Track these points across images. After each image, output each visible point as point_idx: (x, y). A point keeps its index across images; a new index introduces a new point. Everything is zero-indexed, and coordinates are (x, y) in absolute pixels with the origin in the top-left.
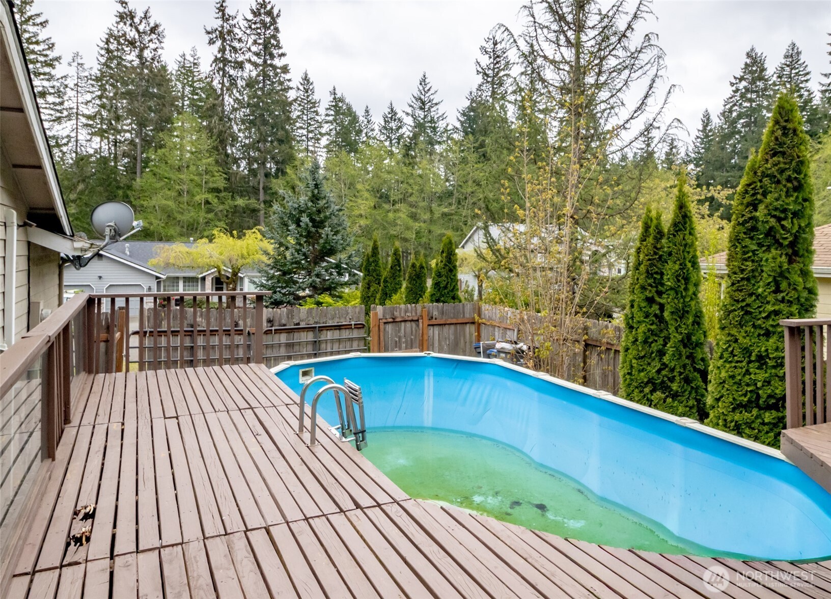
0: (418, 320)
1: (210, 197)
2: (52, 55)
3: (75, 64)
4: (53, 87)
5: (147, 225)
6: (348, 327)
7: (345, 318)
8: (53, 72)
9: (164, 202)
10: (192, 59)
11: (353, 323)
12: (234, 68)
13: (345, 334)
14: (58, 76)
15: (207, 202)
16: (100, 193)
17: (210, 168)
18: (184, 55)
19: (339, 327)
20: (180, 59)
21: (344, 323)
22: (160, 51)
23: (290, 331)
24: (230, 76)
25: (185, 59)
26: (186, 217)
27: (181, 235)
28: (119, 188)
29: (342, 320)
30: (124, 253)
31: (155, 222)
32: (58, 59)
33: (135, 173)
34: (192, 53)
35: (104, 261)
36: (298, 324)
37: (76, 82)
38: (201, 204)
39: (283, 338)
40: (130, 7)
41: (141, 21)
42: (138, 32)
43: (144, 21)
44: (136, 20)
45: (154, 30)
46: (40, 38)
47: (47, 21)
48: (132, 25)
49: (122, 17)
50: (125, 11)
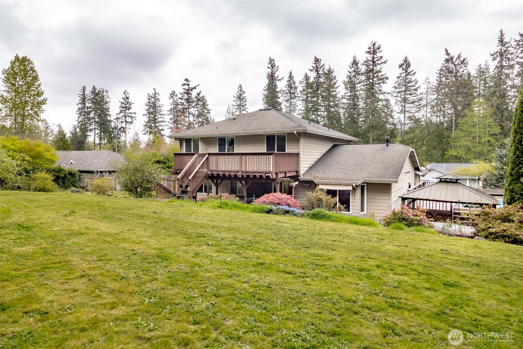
1: (490, 139)
2: (417, 85)
3: (426, 82)
5: (457, 154)
9: (466, 143)
10: (485, 67)
12: (508, 69)
15: (489, 141)
16: (436, 141)
17: (491, 124)
18: (480, 65)
20: (477, 68)
24: (505, 74)
25: (480, 67)
26: (477, 149)
27: (475, 158)
28: (444, 138)
30: (443, 168)
31: (461, 152)
33: (452, 130)
34: (485, 63)
35: (435, 171)
37: (426, 91)
38: (485, 142)
40: (451, 55)
41: (456, 60)
42: (455, 65)
43: (458, 59)
44: (454, 60)
45: (462, 62)
46: (413, 80)
47: (415, 73)
48: (451, 63)
49: (447, 61)
50: (449, 57)
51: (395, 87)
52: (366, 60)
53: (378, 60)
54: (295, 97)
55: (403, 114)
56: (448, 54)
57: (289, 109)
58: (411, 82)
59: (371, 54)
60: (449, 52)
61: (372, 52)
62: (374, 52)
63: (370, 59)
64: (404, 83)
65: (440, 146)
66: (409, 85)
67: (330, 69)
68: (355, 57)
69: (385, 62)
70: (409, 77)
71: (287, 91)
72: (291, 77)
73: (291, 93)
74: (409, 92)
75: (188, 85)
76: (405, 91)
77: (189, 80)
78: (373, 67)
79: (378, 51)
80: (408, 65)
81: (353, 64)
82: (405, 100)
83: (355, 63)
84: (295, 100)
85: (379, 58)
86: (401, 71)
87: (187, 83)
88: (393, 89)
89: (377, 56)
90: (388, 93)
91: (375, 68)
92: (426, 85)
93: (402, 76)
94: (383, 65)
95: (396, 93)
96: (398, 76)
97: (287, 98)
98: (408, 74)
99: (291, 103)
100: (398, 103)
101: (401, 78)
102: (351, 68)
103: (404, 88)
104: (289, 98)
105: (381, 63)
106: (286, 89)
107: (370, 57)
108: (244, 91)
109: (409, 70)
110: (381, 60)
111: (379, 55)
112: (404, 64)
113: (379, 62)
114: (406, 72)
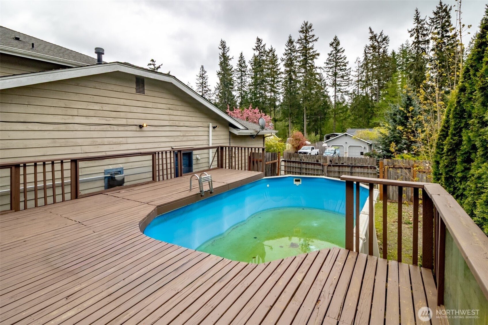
0: (410, 168)
2: (346, 61)
3: (357, 62)
4: (346, 73)
6: (367, 167)
7: (366, 163)
8: (346, 68)
10: (406, 46)
11: (369, 166)
12: (424, 44)
13: (366, 170)
14: (348, 69)
16: (362, 110)
18: (402, 44)
19: (362, 167)
20: (401, 47)
21: (365, 165)
22: (387, 48)
23: (339, 166)
24: (422, 48)
25: (403, 47)
28: (369, 107)
29: (364, 164)
32: (347, 63)
33: (376, 101)
34: (406, 43)
35: (347, 136)
36: (343, 164)
37: (357, 69)
39: (337, 169)
40: (375, 33)
41: (379, 38)
42: (378, 42)
43: (380, 37)
44: (377, 38)
45: (384, 39)
46: (342, 56)
47: (344, 50)
48: (375, 40)
49: (371, 38)
50: (373, 35)
51: (327, 64)
52: (300, 38)
53: (310, 38)
54: (245, 74)
55: (334, 87)
56: (372, 32)
57: (240, 85)
58: (341, 59)
59: (304, 33)
60: (373, 30)
61: (304, 31)
62: (307, 31)
63: (303, 37)
64: (334, 60)
65: (366, 115)
66: (339, 61)
67: (272, 48)
68: (290, 37)
69: (316, 40)
70: (339, 54)
71: (238, 70)
72: (241, 58)
73: (242, 71)
74: (339, 68)
75: (154, 65)
76: (336, 66)
77: (154, 61)
78: (306, 45)
79: (310, 30)
80: (338, 44)
81: (289, 43)
82: (335, 74)
83: (291, 42)
84: (245, 77)
85: (311, 37)
86: (331, 49)
87: (153, 63)
88: (325, 65)
89: (310, 35)
90: (319, 68)
91: (307, 46)
92: (357, 64)
93: (333, 53)
94: (314, 43)
95: (327, 69)
96: (329, 53)
97: (238, 75)
98: (338, 52)
99: (242, 79)
100: (330, 77)
101: (332, 55)
102: (287, 47)
103: (335, 64)
104: (240, 75)
105: (313, 41)
106: (237, 68)
107: (302, 35)
108: (205, 70)
109: (339, 48)
110: (312, 38)
111: (311, 34)
112: (334, 43)
113: (311, 40)
114: (336, 49)
